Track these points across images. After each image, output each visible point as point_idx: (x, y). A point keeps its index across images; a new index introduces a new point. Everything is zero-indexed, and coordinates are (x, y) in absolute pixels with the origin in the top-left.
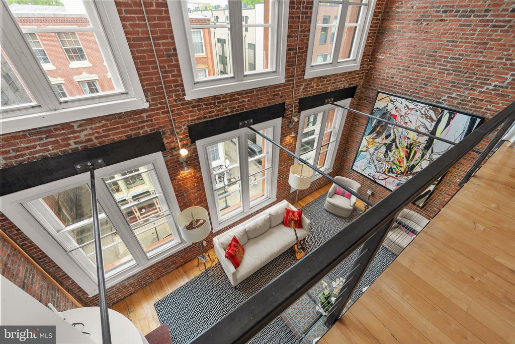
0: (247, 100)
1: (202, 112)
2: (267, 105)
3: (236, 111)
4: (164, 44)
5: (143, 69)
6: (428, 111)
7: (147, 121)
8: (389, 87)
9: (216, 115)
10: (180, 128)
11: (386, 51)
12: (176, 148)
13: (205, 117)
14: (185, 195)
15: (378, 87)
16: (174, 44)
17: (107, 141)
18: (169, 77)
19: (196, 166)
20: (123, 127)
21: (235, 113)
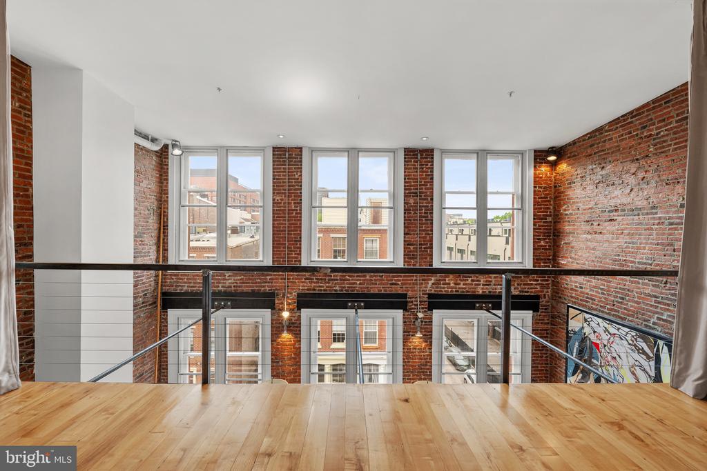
0: (358, 282)
1: (313, 284)
2: (383, 292)
3: (346, 290)
4: (294, 234)
5: (276, 247)
6: (636, 339)
7: (269, 282)
8: (581, 300)
9: (325, 290)
10: (291, 293)
11: (566, 255)
12: (282, 310)
13: (314, 290)
14: (280, 363)
15: (569, 300)
16: (301, 234)
17: (240, 290)
18: (292, 254)
19: (297, 334)
20: (252, 283)
21: (345, 292)
